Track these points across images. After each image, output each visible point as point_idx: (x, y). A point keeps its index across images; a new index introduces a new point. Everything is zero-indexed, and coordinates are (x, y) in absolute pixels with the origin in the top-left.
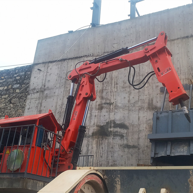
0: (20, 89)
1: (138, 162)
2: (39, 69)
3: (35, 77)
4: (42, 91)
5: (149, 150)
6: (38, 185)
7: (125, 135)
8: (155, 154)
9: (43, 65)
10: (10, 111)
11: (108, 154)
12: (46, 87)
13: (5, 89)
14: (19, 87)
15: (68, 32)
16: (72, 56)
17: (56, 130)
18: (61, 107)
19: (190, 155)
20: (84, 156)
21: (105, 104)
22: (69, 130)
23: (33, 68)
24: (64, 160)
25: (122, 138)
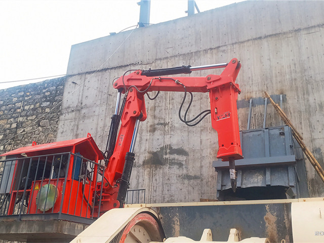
0: (51, 108)
1: (201, 196)
2: (73, 83)
3: (69, 93)
4: (78, 110)
5: (214, 181)
6: (76, 228)
7: (184, 163)
8: (222, 186)
9: (78, 77)
10: (38, 136)
11: (163, 187)
12: (83, 104)
13: (31, 108)
14: (49, 105)
15: (109, 35)
16: (115, 64)
17: (97, 158)
18: (103, 130)
19: (265, 186)
20: (133, 191)
21: (158, 124)
22: (114, 158)
23: (66, 81)
24: (108, 196)
25: (180, 167)
